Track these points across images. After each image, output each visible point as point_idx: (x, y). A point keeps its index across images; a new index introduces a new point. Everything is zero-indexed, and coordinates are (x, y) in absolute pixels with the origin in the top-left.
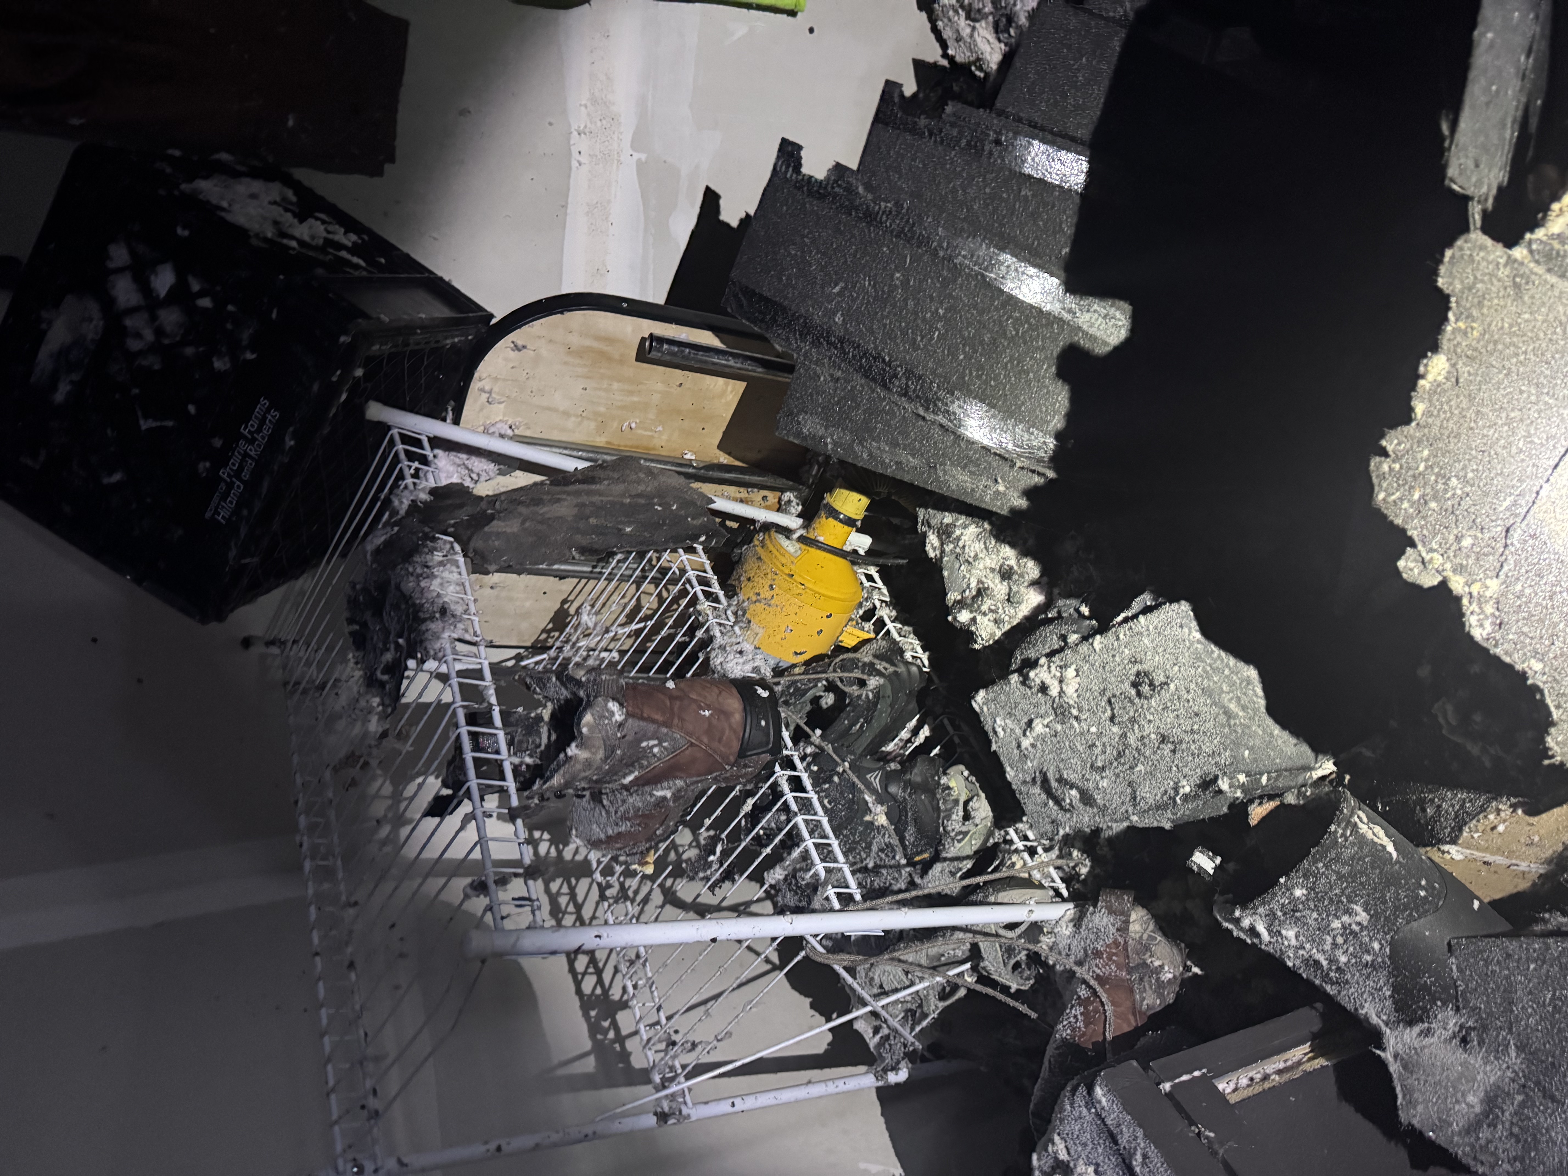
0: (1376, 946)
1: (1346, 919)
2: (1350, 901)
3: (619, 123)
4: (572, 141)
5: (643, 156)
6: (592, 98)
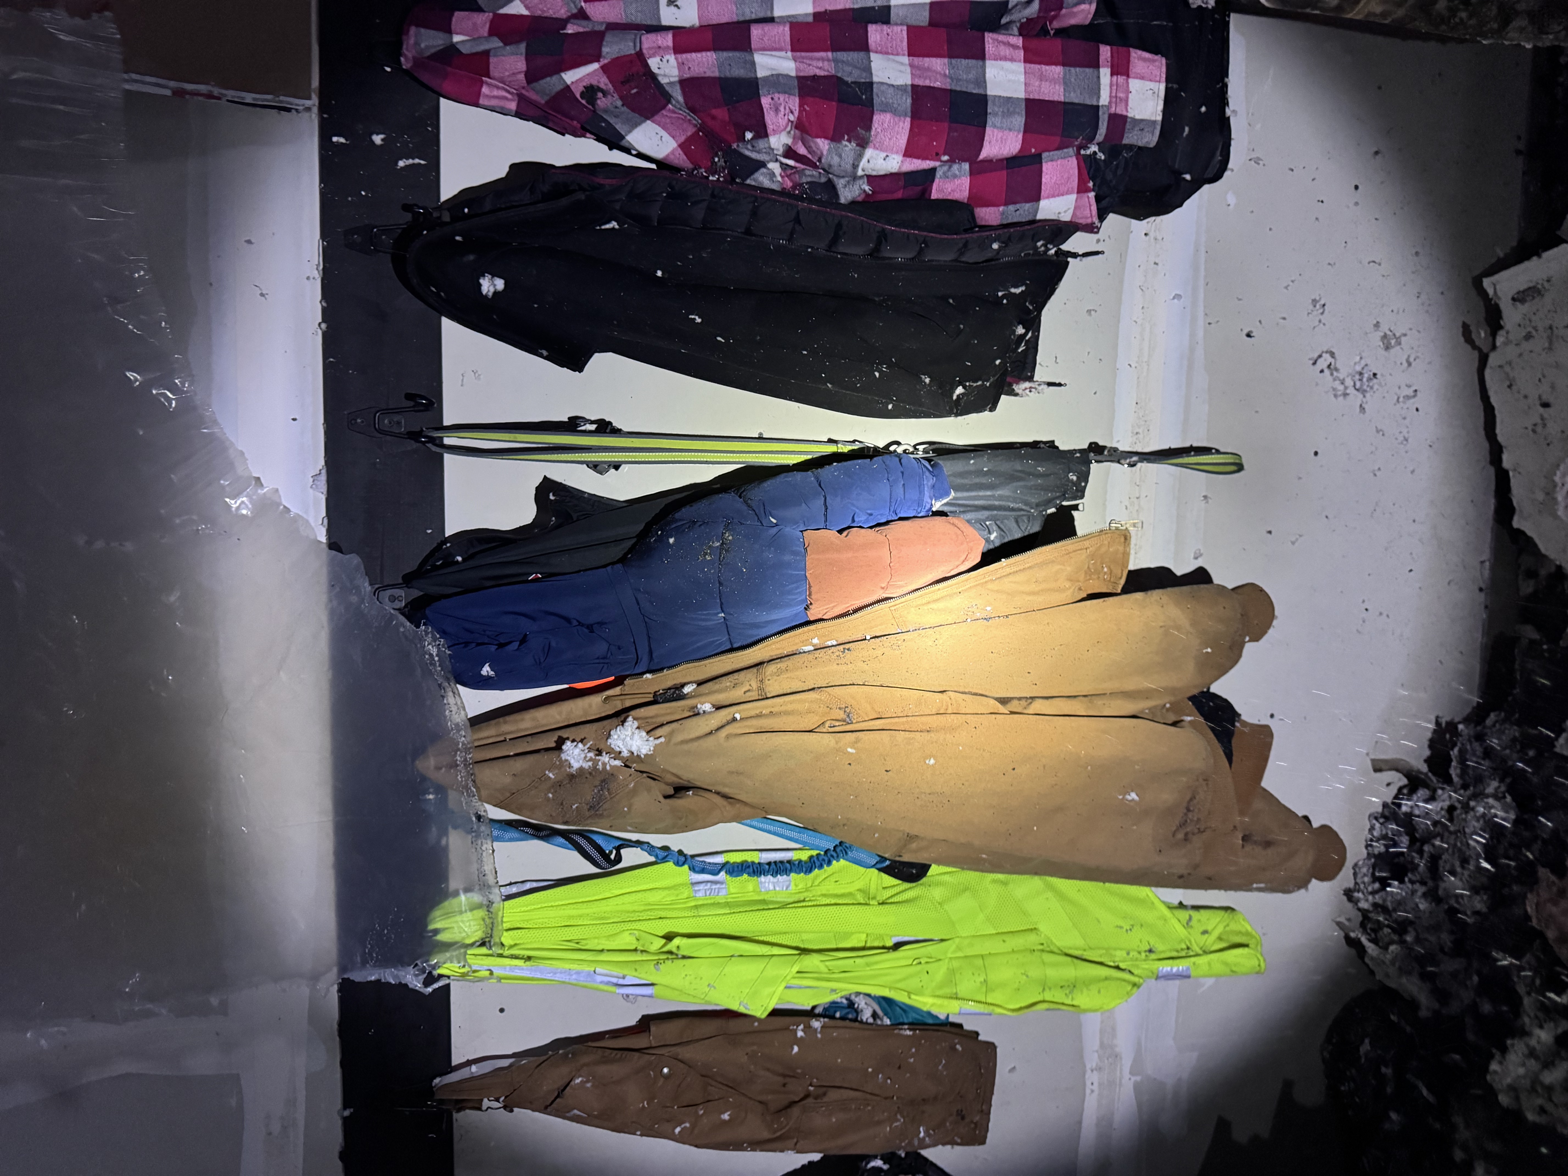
3: (1121, 1058)
4: (1087, 1077)
5: (1138, 1078)
6: (1102, 1045)
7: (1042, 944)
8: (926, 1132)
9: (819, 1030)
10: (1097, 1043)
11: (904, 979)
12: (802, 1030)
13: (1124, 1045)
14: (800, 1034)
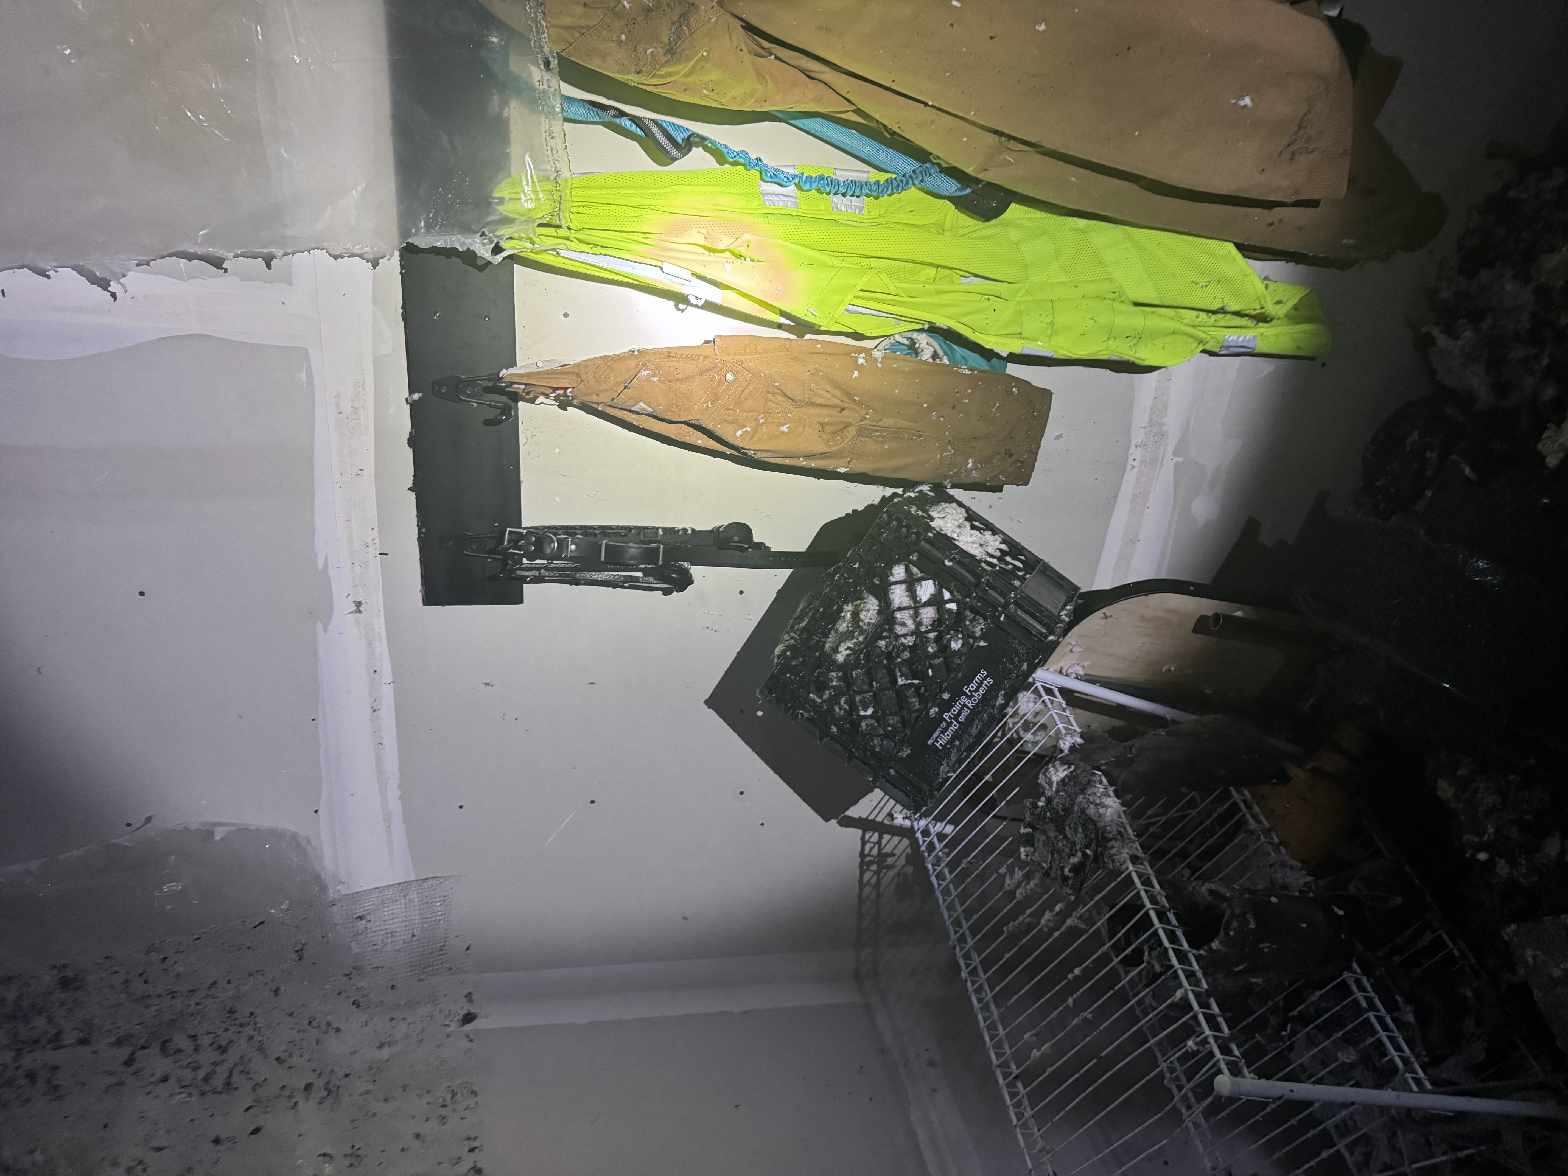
3: (1167, 438)
4: (1130, 452)
5: (1180, 460)
6: (1151, 423)
7: (1114, 292)
8: (974, 463)
9: (880, 360)
10: (1147, 419)
11: (970, 313)
12: (863, 358)
13: (1173, 423)
14: (861, 361)
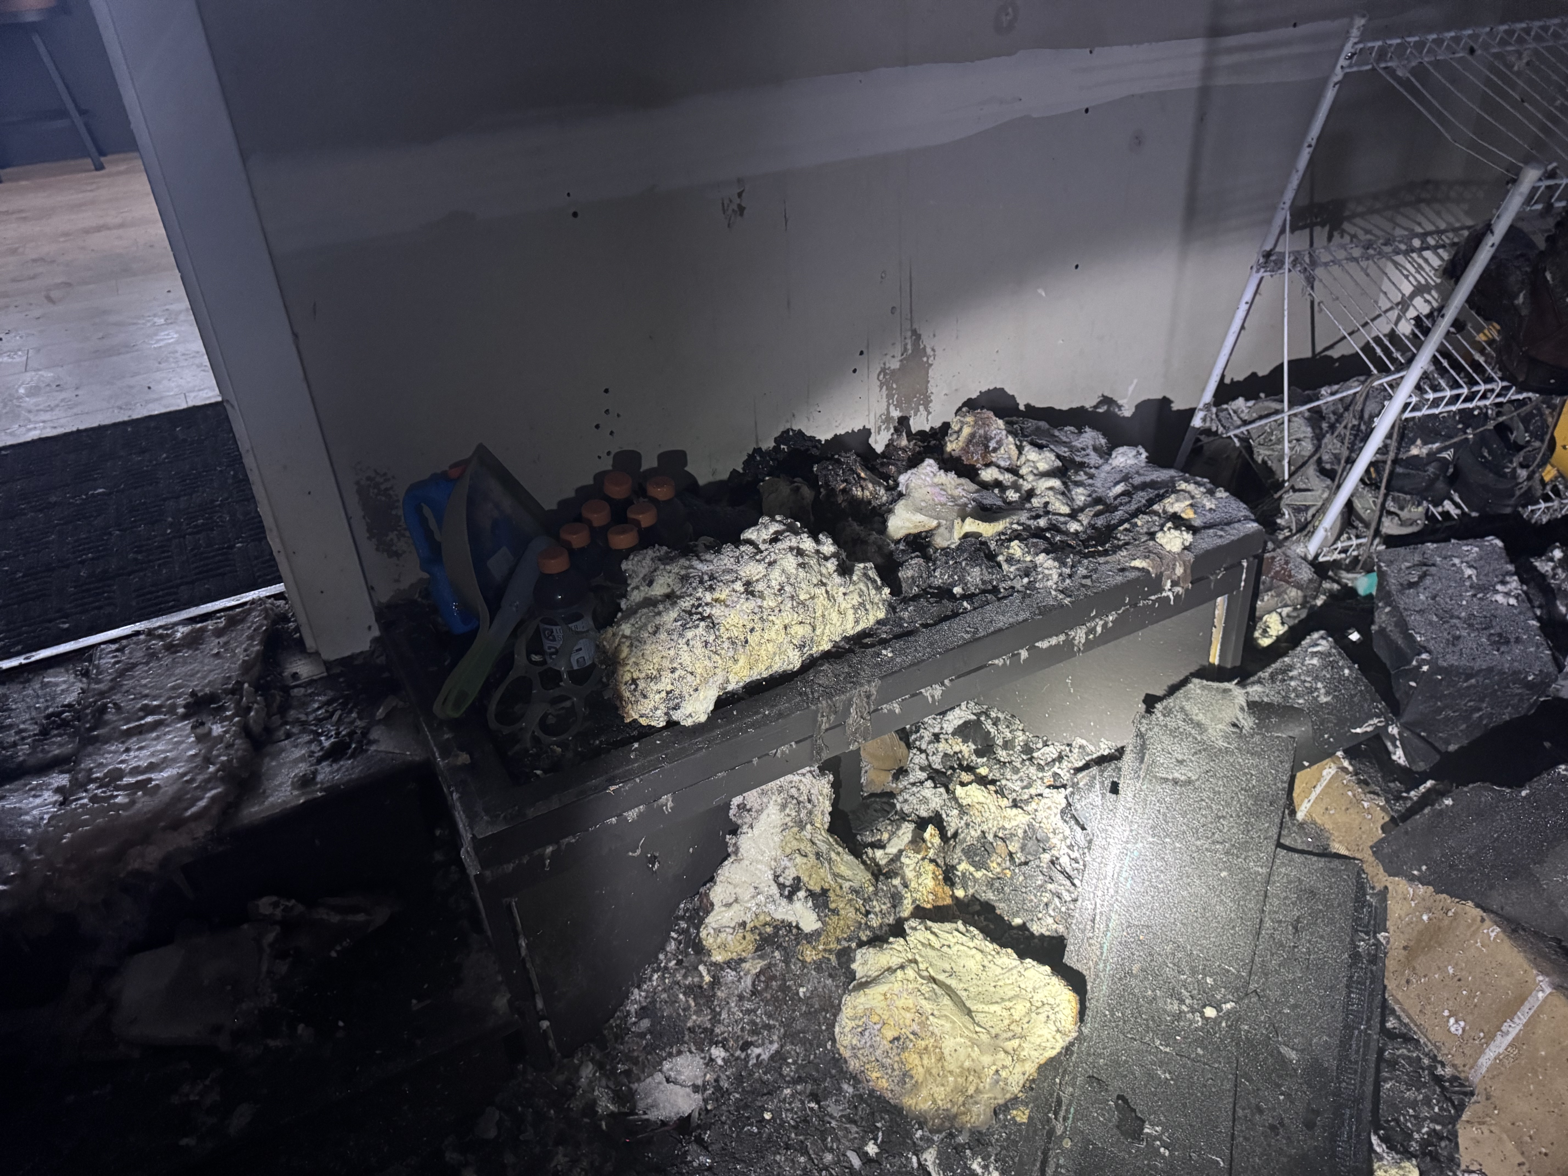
0: (1301, 701)
1: (1323, 691)
2: (1335, 696)
